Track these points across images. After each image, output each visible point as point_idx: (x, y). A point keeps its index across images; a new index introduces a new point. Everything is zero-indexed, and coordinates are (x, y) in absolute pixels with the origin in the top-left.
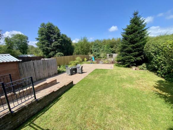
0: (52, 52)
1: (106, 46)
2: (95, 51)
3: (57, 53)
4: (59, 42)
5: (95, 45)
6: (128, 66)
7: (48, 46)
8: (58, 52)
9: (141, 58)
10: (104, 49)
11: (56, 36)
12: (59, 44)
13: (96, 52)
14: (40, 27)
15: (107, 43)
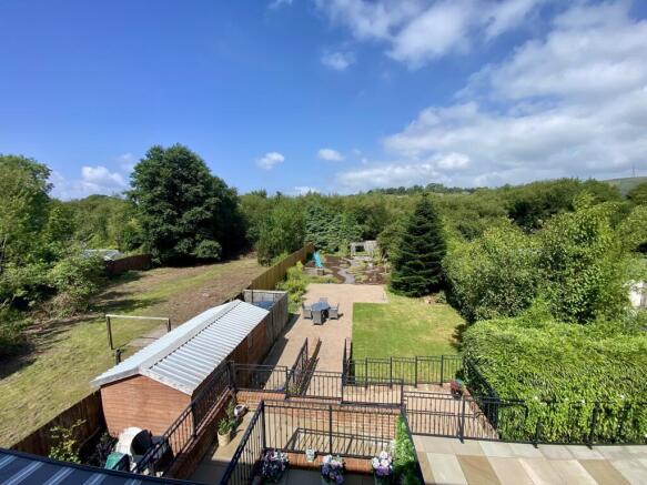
0: (186, 240)
1: (344, 216)
2: (313, 231)
3: (200, 242)
4: (207, 209)
5: (312, 213)
6: (416, 296)
7: (171, 220)
8: (203, 239)
9: (438, 278)
10: (341, 226)
11: (199, 189)
12: (209, 214)
13: (317, 234)
14: (146, 158)
15: (350, 210)
